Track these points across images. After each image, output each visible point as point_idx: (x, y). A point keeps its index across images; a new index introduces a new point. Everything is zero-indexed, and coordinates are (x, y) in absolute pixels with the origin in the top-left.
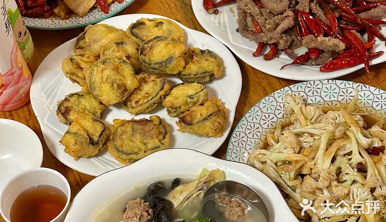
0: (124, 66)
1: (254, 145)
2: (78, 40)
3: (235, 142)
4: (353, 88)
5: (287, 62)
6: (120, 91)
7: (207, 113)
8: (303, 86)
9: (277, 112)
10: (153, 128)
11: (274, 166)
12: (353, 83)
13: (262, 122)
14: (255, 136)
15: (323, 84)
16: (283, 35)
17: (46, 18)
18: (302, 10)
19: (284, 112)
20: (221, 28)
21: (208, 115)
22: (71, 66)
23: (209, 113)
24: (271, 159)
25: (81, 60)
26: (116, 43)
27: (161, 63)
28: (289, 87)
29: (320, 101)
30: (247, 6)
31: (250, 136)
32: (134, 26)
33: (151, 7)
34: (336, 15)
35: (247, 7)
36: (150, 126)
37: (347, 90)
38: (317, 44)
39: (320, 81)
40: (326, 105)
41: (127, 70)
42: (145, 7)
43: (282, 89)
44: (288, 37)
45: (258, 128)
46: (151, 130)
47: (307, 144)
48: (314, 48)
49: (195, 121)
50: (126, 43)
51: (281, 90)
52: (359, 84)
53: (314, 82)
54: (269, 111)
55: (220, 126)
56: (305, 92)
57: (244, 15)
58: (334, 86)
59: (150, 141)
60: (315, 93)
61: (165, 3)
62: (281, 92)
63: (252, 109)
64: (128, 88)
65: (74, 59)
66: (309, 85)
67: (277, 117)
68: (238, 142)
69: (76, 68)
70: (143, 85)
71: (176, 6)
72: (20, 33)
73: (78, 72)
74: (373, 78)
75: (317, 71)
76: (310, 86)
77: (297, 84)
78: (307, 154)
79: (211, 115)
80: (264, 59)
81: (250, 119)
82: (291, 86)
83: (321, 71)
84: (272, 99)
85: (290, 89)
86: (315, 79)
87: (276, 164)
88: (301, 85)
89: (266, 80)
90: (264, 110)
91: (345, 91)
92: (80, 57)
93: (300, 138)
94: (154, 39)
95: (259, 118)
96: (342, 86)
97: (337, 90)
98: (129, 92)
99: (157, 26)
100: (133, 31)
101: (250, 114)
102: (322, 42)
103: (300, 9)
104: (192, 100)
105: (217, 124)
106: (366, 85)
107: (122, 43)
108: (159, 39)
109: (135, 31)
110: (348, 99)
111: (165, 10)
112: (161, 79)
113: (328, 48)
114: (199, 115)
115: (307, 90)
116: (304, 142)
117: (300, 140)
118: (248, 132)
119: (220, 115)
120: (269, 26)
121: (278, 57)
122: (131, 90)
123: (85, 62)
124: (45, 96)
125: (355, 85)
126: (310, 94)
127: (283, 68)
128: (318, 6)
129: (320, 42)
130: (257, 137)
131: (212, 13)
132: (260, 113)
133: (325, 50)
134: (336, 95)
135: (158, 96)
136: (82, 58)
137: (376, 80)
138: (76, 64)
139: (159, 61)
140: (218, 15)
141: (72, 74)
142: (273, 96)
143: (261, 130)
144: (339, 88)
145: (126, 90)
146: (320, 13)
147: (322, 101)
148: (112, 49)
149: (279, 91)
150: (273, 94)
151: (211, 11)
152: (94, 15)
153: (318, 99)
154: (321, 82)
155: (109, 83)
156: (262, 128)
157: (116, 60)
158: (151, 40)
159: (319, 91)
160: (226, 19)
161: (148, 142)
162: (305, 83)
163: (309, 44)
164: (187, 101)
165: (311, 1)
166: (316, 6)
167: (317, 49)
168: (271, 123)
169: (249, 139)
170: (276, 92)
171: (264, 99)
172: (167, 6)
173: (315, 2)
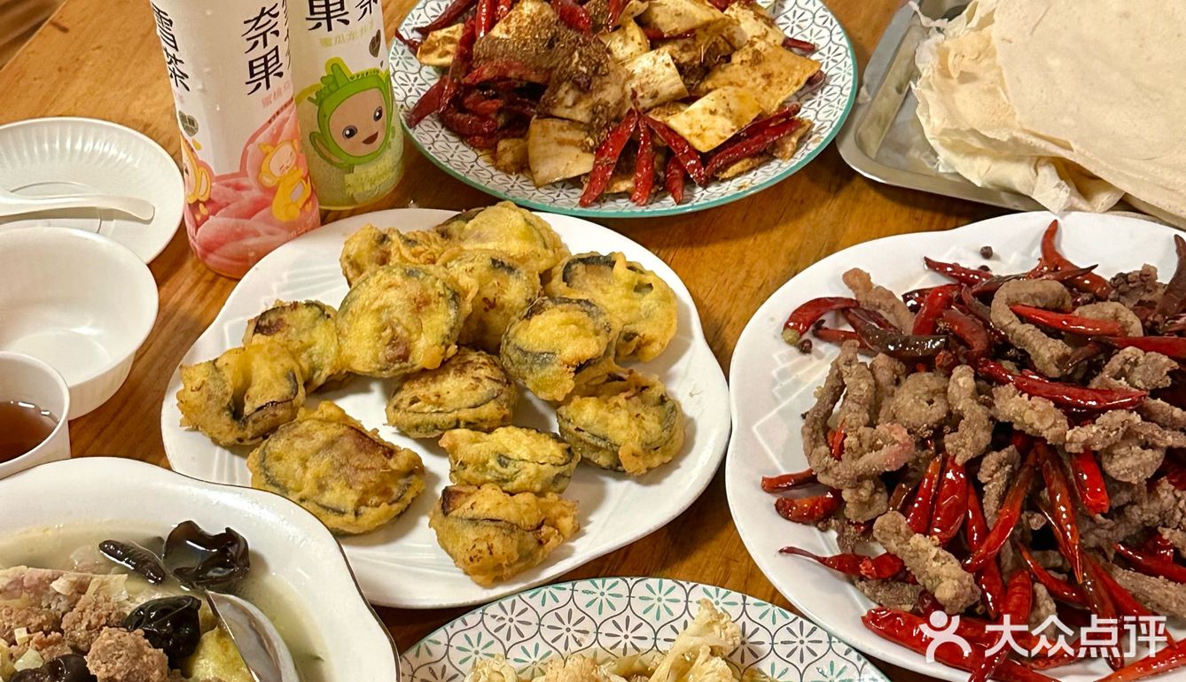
0: (443, 305)
1: (537, 659)
2: (456, 217)
3: (494, 617)
6: (390, 352)
7: (488, 510)
8: (781, 621)
9: (666, 633)
13: (608, 627)
14: (559, 644)
15: (831, 647)
16: (868, 485)
17: (474, 146)
18: (952, 450)
21: (486, 516)
23: (493, 515)
26: (494, 261)
27: (525, 353)
28: (744, 598)
30: (850, 365)
31: (549, 635)
36: (376, 461)
38: (903, 549)
39: (830, 638)
41: (441, 320)
42: (695, 250)
43: (722, 591)
44: (878, 497)
45: (586, 632)
46: (363, 469)
48: (894, 557)
49: (454, 513)
50: (519, 273)
51: (717, 590)
53: (814, 629)
54: (650, 617)
55: (486, 555)
56: (773, 638)
57: (839, 385)
59: (338, 490)
60: (795, 659)
61: (747, 268)
62: (714, 594)
63: (610, 581)
64: (410, 359)
65: (387, 240)
66: (795, 627)
67: (655, 645)
68: (502, 623)
70: (448, 373)
72: (353, 132)
75: (861, 613)
76: (797, 631)
77: (770, 605)
79: (492, 520)
80: (776, 505)
81: (581, 599)
82: (750, 599)
83: (864, 620)
84: (679, 593)
85: (744, 604)
86: (820, 623)
88: (778, 615)
90: (638, 606)
94: (579, 301)
95: (607, 612)
98: (406, 368)
99: (633, 288)
100: (573, 267)
101: (593, 588)
102: (916, 552)
104: (498, 467)
105: (484, 547)
107: (511, 269)
108: (587, 308)
109: (580, 268)
112: (498, 387)
113: (924, 576)
114: (468, 505)
115: (784, 635)
118: (551, 620)
119: (516, 536)
120: (855, 440)
122: (414, 365)
124: (286, 281)
126: (783, 650)
127: (790, 551)
128: (1007, 468)
129: (915, 548)
130: (562, 650)
131: (790, 343)
132: (620, 604)
135: (452, 416)
138: (383, 252)
139: (525, 348)
140: (806, 357)
142: (688, 589)
143: (587, 641)
145: (405, 358)
146: (993, 489)
148: (470, 266)
149: (712, 589)
150: (692, 584)
151: (791, 334)
153: (792, 676)
154: (830, 642)
155: (379, 319)
156: (597, 639)
157: (438, 284)
158: (570, 301)
159: (808, 658)
161: (332, 489)
162: (792, 616)
163: (889, 536)
164: (487, 462)
165: (996, 445)
166: (1001, 465)
167: (902, 561)
168: (629, 646)
169: (538, 639)
170: (701, 586)
171: (658, 580)
172: (743, 274)
173: (1004, 453)
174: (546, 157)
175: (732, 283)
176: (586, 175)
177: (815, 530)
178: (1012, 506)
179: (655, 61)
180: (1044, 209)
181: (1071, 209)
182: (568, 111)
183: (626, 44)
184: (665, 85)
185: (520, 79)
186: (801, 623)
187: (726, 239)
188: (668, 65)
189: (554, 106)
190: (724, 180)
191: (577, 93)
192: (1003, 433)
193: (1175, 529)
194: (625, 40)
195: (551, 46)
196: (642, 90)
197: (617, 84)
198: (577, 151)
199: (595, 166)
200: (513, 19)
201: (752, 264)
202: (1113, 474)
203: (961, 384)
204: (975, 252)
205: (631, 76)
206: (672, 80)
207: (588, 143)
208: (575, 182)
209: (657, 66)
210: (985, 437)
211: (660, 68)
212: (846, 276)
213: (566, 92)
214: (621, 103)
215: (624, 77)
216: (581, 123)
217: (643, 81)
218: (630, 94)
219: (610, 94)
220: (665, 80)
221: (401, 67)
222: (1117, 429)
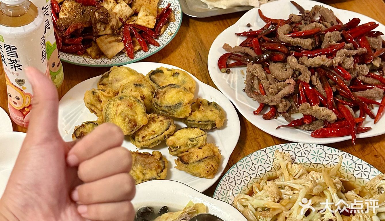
0: (137, 104)
1: (240, 191)
2: (102, 77)
3: (223, 185)
4: (338, 155)
5: (282, 123)
6: (130, 125)
7: (203, 155)
8: (294, 147)
9: (266, 166)
10: (153, 162)
11: (254, 211)
12: (339, 151)
13: (251, 172)
14: (243, 184)
15: (311, 147)
16: (283, 100)
17: (79, 55)
18: (304, 80)
19: (272, 166)
20: (229, 86)
21: (203, 158)
22: (92, 98)
23: (205, 156)
24: (252, 204)
25: (102, 94)
26: (135, 85)
27: (170, 107)
28: (281, 145)
29: (307, 162)
30: (256, 70)
31: (239, 182)
32: (153, 73)
33: (172, 59)
34: (334, 89)
35: (256, 71)
36: (152, 159)
37: (333, 156)
38: (312, 112)
39: (310, 145)
40: (312, 167)
41: (140, 109)
43: (274, 146)
44: (287, 103)
45: (247, 176)
46: (151, 163)
47: (286, 196)
48: (309, 115)
49: (191, 161)
50: (143, 85)
51: (272, 147)
52: (344, 152)
53: (304, 144)
54: (260, 163)
55: (212, 168)
56: (294, 152)
57: (252, 77)
58: (321, 151)
59: (149, 172)
60: (303, 155)
63: (244, 159)
64: (137, 124)
65: (95, 93)
66: (298, 146)
67: (266, 170)
68: (226, 185)
69: (96, 101)
70: (151, 123)
71: (194, 61)
72: (54, 64)
73: (97, 104)
74: (359, 151)
75: (308, 135)
76: (300, 147)
77: (288, 144)
78: (284, 204)
79: (206, 158)
80: (263, 118)
81: (240, 168)
82: (282, 145)
83: (312, 136)
84: (263, 153)
85: (282, 147)
86: (305, 142)
87: (256, 209)
88: (292, 145)
89: (262, 137)
90: (255, 162)
91: (330, 156)
92: (102, 91)
93: (281, 190)
94: (168, 85)
95: (249, 168)
96: (329, 152)
97: (323, 155)
98: (138, 127)
99: (173, 76)
100: (152, 77)
101: (241, 163)
102: (316, 111)
103: (302, 79)
104: (192, 143)
105: (210, 166)
106: (350, 155)
107: (140, 85)
108: (172, 86)
109: (153, 76)
110: (332, 164)
111: (184, 63)
112: (168, 120)
114: (195, 157)
115: (297, 150)
116: (284, 194)
117: (280, 192)
118: (237, 178)
119: (214, 159)
120: (272, 90)
121: (276, 119)
122: (140, 126)
123: (105, 96)
125: (341, 153)
126: (299, 154)
128: (318, 79)
130: (244, 185)
131: (224, 72)
132: (250, 164)
133: (318, 118)
134: (322, 159)
135: (163, 135)
136: (103, 93)
137: (362, 153)
138: (97, 97)
139: (169, 105)
140: (229, 75)
141: (92, 105)
142: (265, 150)
143: (249, 179)
144: (326, 153)
145: (135, 125)
146: (319, 85)
147: (309, 162)
148: (130, 89)
149: (271, 147)
150: (265, 149)
151: (224, 70)
152: (121, 59)
153: (306, 160)
154: (310, 146)
155: (122, 117)
156: (250, 177)
157: (131, 98)
158: (165, 87)
159: (307, 153)
160: (236, 79)
161: (147, 173)
162: (296, 144)
163: (305, 110)
164: (187, 143)
165: (313, 74)
166: (316, 79)
167: (311, 116)
168: (260, 174)
169: (237, 185)
170: (268, 148)
171: (256, 152)
172: (186, 60)
173: (316, 75)
174: (108, 49)
175: (185, 63)
176: (123, 49)
177: (274, 119)
178: (329, 88)
179: (121, 6)
180: (254, 7)
181: (260, 4)
182: (104, 32)
183: (108, 4)
184: (127, 13)
185: (82, 28)
186: (300, 144)
187: (172, 52)
188: (126, 6)
189: (99, 32)
190: (162, 34)
191: (104, 25)
192: (313, 70)
193: (361, 76)
194: (107, 3)
195: (83, 13)
196: (122, 17)
197: (114, 18)
198: (117, 43)
199: (125, 45)
200: (64, 10)
201: (186, 56)
202: (347, 68)
203: (294, 61)
204: (246, 26)
205: (116, 14)
206: (129, 10)
207: (120, 39)
209: (122, 7)
210: (309, 72)
211: (124, 8)
212: (223, 47)
213: (100, 26)
214: (117, 23)
215: (115, 15)
216: (110, 34)
217: (121, 13)
218: (118, 19)
219: (113, 22)
220: (127, 11)
222: (344, 55)
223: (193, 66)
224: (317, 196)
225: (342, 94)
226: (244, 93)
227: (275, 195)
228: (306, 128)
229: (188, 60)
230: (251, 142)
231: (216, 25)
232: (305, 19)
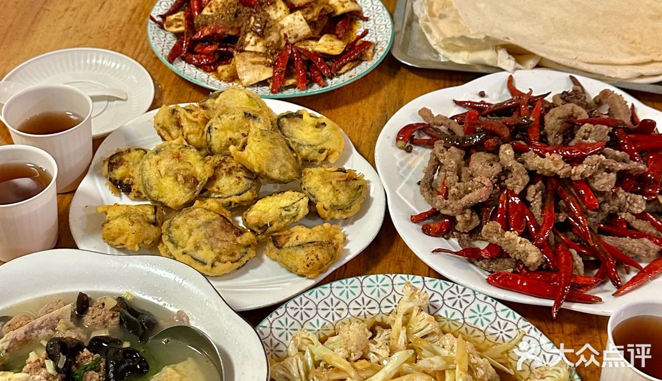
1: (319, 328)
3: (292, 308)
4: (517, 325)
5: (451, 247)
8: (445, 287)
9: (385, 303)
11: (310, 363)
12: (520, 318)
13: (353, 305)
14: (330, 318)
15: (475, 297)
16: (468, 211)
17: (205, 71)
18: (511, 187)
19: (395, 308)
20: (399, 170)
24: (314, 352)
28: (423, 278)
29: (459, 319)
30: (443, 152)
31: (323, 313)
32: (289, 116)
33: (341, 113)
34: (561, 217)
35: (442, 155)
37: (507, 323)
38: (501, 241)
40: (463, 330)
42: (333, 111)
43: (411, 276)
44: (474, 217)
45: (342, 309)
47: (376, 357)
48: (496, 245)
51: (408, 276)
52: (529, 323)
53: (464, 289)
54: (374, 296)
56: (443, 297)
57: (436, 165)
58: (490, 309)
60: (457, 306)
61: (362, 116)
62: (406, 279)
63: (350, 280)
64: (199, 179)
65: (177, 111)
66: (454, 289)
67: (380, 310)
68: (297, 311)
71: (372, 125)
74: (570, 334)
75: (483, 278)
76: (455, 291)
77: (438, 280)
78: (359, 367)
80: (423, 229)
81: (337, 292)
82: (426, 278)
83: (489, 281)
84: (387, 280)
85: (424, 282)
86: (466, 286)
87: (316, 365)
88: (444, 285)
89: (412, 261)
90: (367, 291)
91: (502, 323)
93: (370, 344)
95: (351, 297)
96: (503, 315)
97: (491, 317)
100: (281, 120)
101: (342, 285)
102: (509, 241)
103: (509, 185)
106: (537, 330)
109: (285, 120)
110: (501, 337)
111: (355, 124)
112: (250, 182)
113: (515, 253)
115: (448, 295)
116: (374, 353)
117: (368, 347)
118: (322, 306)
120: (456, 190)
121: (447, 239)
122: (204, 180)
125: (522, 322)
126: (450, 303)
127: (438, 251)
128: (540, 193)
129: (508, 239)
130: (332, 321)
131: (401, 148)
132: (357, 291)
133: (510, 255)
134: (486, 323)
135: (227, 200)
137: (573, 339)
140: (409, 155)
142: (392, 278)
143: (344, 314)
144: (497, 315)
145: (197, 182)
146: (536, 204)
147: (462, 321)
149: (404, 276)
150: (394, 275)
151: (401, 144)
152: (260, 91)
153: (458, 316)
154: (475, 294)
159: (464, 305)
160: (418, 164)
162: (451, 284)
163: (491, 235)
165: (532, 182)
166: (537, 192)
167: (500, 247)
168: (367, 313)
169: (317, 317)
170: (399, 275)
171: (375, 276)
172: (360, 120)
173: (538, 185)
175: (357, 125)
176: (270, 78)
177: (443, 239)
178: (550, 211)
179: (294, 18)
180: (503, 70)
181: (516, 69)
182: (253, 47)
183: (277, 12)
184: (301, 31)
185: (224, 33)
186: (457, 287)
187: (347, 103)
188: (301, 20)
189: (246, 46)
190: (341, 74)
191: (256, 38)
192: (534, 176)
193: (626, 212)
194: (276, 9)
195: (236, 16)
196: (289, 34)
197: (276, 32)
198: (263, 67)
199: (274, 73)
200: (213, 5)
201: (364, 115)
202: (597, 188)
203: (508, 154)
204: (476, 94)
205: (283, 27)
206: (304, 28)
207: (269, 62)
208: (264, 83)
209: (296, 21)
210: (527, 178)
211: (297, 22)
212: (419, 112)
213: (251, 38)
214: (279, 41)
215: (279, 28)
216: (260, 53)
217: (290, 29)
218: (283, 36)
219: (274, 37)
220: (300, 28)
221: (155, 35)
222: (596, 165)
223: (367, 131)
224: (429, 374)
225: (577, 232)
226: (418, 188)
227: (353, 348)
228: (484, 266)
229: (364, 120)
230: (390, 264)
231: (437, 84)
232: (566, 98)
